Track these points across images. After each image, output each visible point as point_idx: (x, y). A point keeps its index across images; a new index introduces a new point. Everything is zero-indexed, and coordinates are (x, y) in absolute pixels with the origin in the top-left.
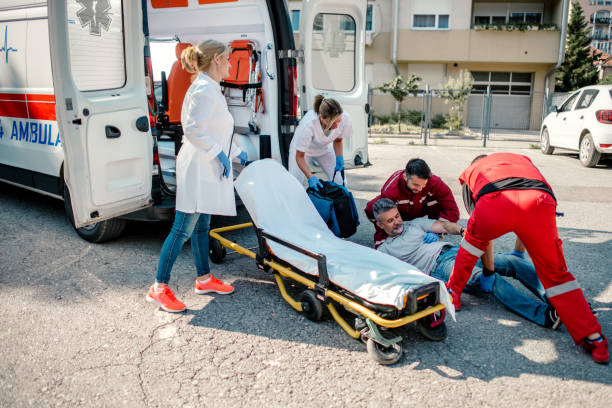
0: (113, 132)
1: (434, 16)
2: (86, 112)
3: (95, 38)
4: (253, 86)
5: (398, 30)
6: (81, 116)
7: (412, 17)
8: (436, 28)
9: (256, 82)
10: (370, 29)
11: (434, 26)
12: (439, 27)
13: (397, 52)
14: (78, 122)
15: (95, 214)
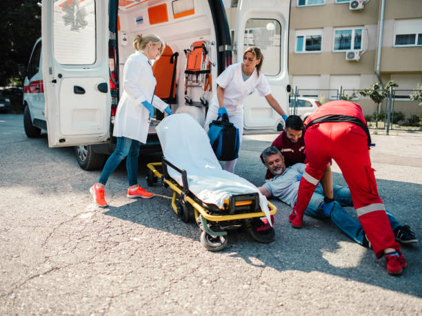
0: (79, 90)
1: (414, 35)
2: (60, 76)
3: (74, 32)
4: (203, 72)
5: (382, 48)
6: (56, 77)
7: (395, 37)
8: (416, 44)
9: (206, 69)
10: (359, 48)
11: (414, 43)
12: (419, 44)
13: (380, 65)
14: (55, 81)
15: (62, 140)
